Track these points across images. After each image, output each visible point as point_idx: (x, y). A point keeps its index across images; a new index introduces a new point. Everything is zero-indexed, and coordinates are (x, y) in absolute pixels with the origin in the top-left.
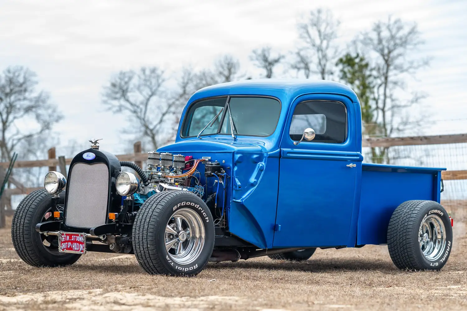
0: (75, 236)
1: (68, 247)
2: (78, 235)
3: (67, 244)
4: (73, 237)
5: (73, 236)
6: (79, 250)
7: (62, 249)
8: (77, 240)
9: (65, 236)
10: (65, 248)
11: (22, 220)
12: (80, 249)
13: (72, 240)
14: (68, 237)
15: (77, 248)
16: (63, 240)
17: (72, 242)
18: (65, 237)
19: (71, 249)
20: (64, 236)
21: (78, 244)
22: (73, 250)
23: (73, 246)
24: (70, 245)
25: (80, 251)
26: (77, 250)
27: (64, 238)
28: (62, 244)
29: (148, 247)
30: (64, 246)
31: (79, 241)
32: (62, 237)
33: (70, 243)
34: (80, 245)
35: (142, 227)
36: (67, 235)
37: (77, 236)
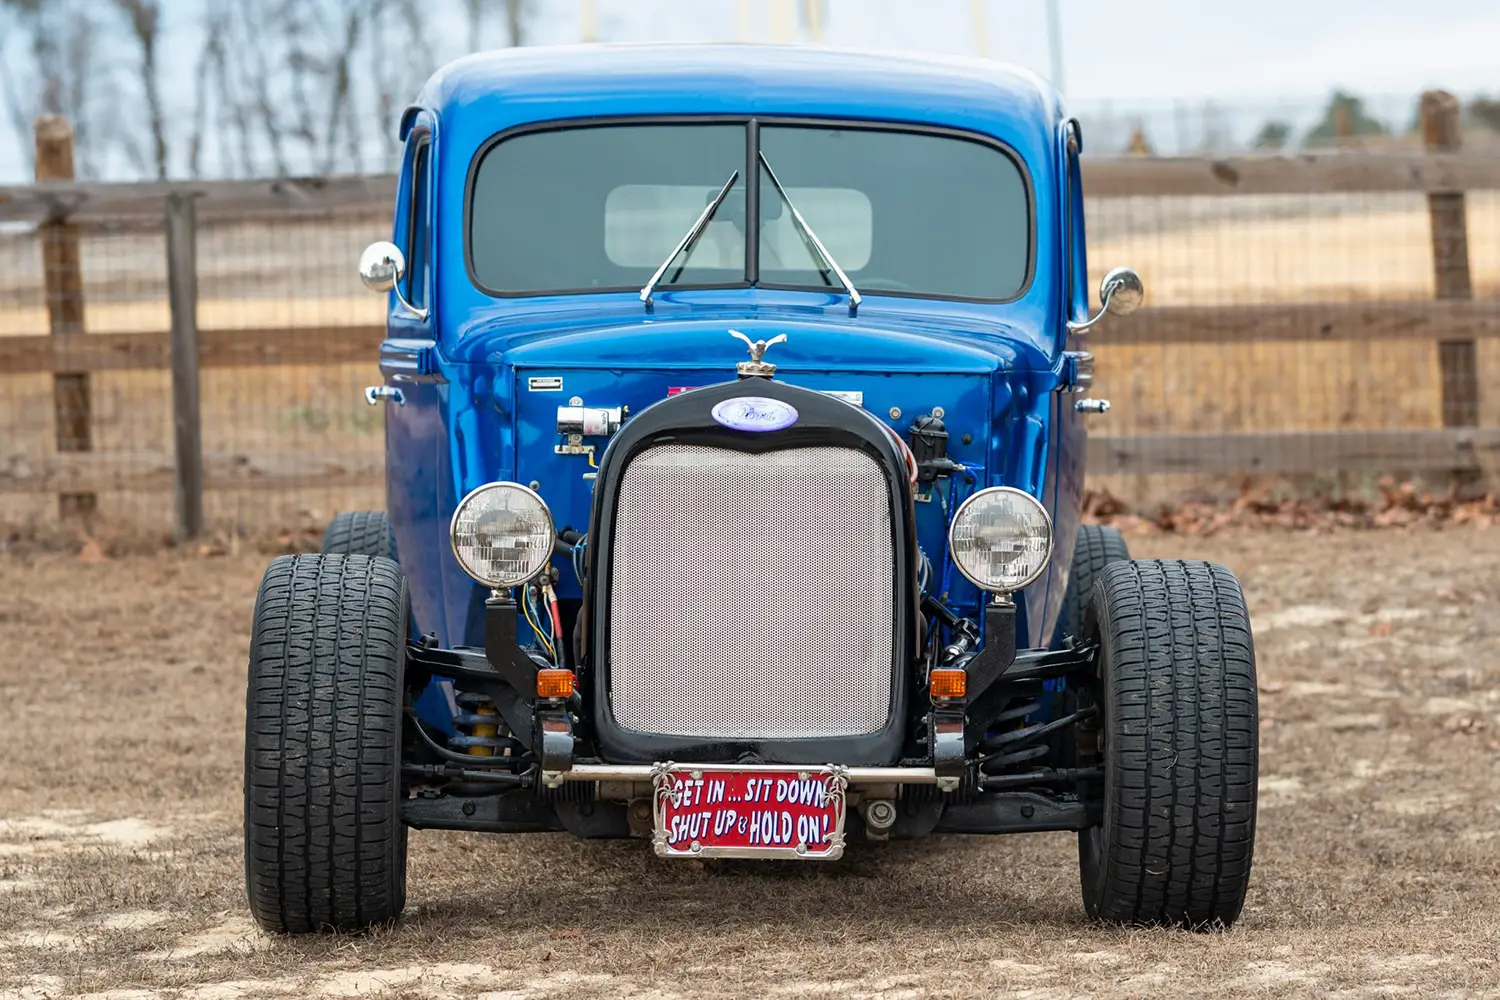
0: (768, 782)
1: (718, 831)
2: (789, 777)
3: (712, 821)
4: (754, 787)
5: (752, 782)
6: (794, 841)
7: (672, 841)
8: (780, 798)
9: (700, 783)
10: (694, 834)
11: (347, 717)
12: (803, 839)
13: (748, 798)
14: (718, 790)
15: (779, 832)
16: (684, 798)
17: (744, 809)
18: (693, 788)
19: (732, 837)
20: (689, 783)
21: (786, 815)
22: (753, 844)
23: (754, 827)
24: (730, 823)
25: (802, 845)
26: (781, 843)
27: (688, 793)
28: (676, 819)
29: (1222, 812)
30: (683, 827)
31: (792, 800)
32: (673, 786)
33: (733, 813)
34: (802, 819)
35: (1187, 725)
36: (707, 776)
37: (781, 782)
